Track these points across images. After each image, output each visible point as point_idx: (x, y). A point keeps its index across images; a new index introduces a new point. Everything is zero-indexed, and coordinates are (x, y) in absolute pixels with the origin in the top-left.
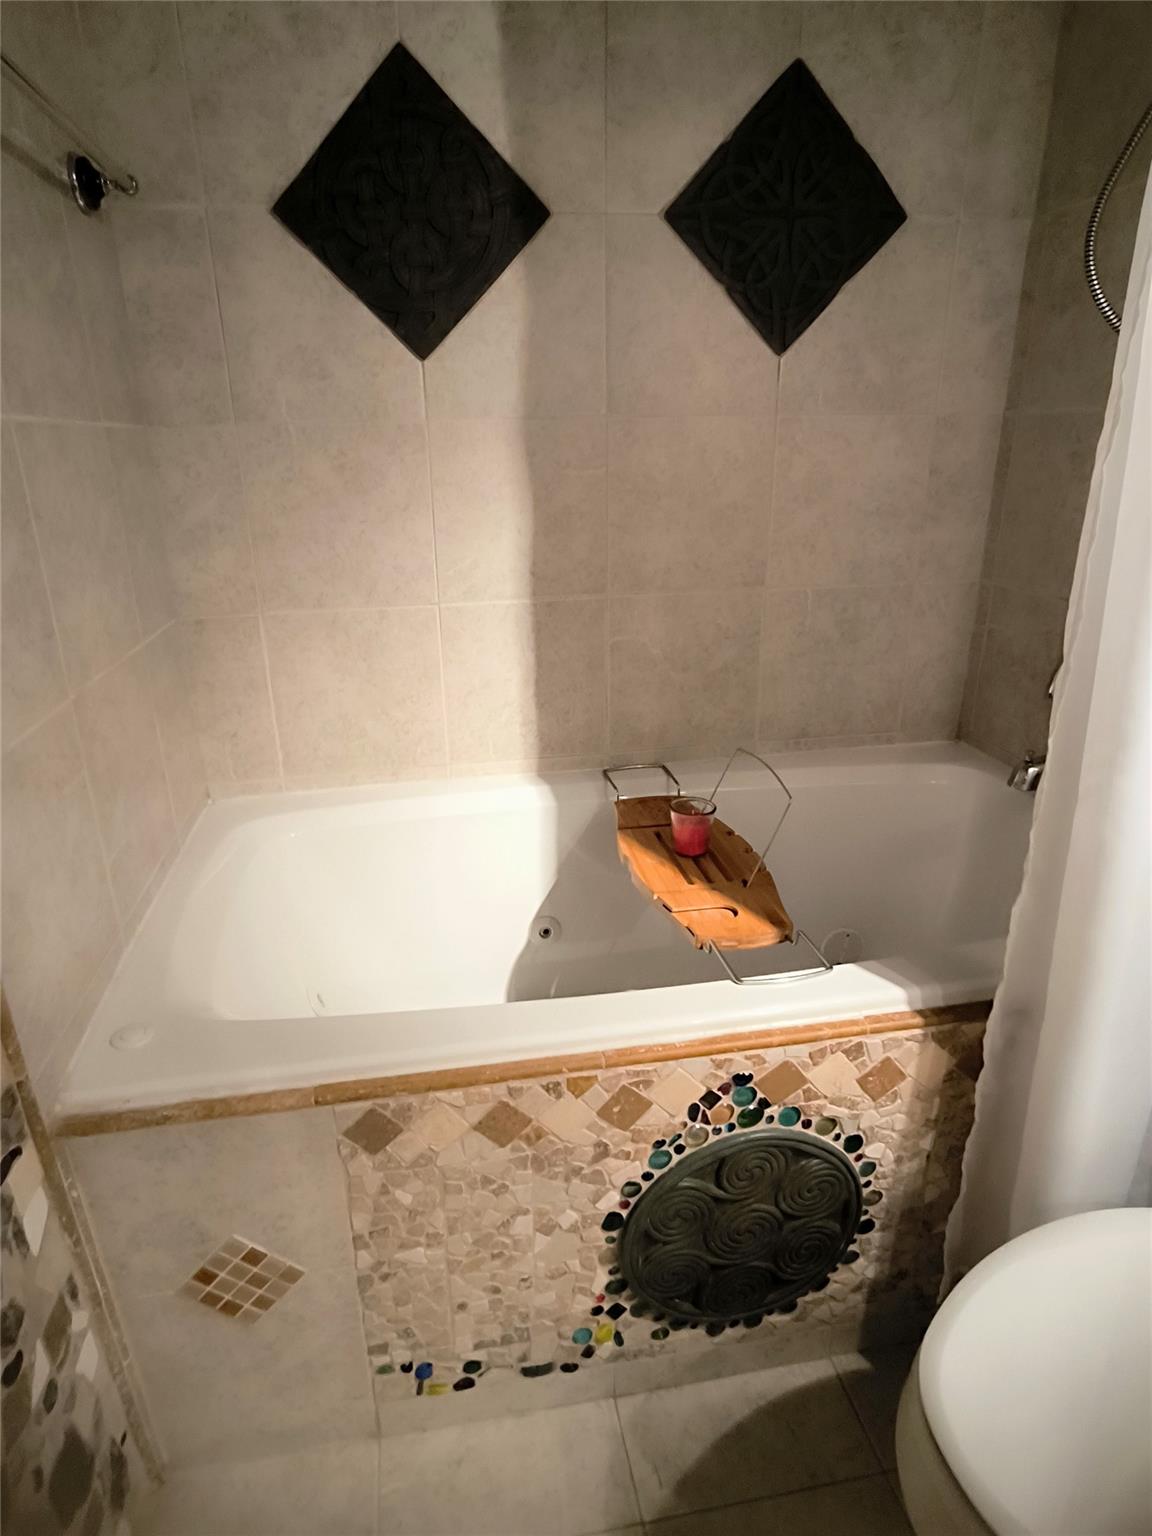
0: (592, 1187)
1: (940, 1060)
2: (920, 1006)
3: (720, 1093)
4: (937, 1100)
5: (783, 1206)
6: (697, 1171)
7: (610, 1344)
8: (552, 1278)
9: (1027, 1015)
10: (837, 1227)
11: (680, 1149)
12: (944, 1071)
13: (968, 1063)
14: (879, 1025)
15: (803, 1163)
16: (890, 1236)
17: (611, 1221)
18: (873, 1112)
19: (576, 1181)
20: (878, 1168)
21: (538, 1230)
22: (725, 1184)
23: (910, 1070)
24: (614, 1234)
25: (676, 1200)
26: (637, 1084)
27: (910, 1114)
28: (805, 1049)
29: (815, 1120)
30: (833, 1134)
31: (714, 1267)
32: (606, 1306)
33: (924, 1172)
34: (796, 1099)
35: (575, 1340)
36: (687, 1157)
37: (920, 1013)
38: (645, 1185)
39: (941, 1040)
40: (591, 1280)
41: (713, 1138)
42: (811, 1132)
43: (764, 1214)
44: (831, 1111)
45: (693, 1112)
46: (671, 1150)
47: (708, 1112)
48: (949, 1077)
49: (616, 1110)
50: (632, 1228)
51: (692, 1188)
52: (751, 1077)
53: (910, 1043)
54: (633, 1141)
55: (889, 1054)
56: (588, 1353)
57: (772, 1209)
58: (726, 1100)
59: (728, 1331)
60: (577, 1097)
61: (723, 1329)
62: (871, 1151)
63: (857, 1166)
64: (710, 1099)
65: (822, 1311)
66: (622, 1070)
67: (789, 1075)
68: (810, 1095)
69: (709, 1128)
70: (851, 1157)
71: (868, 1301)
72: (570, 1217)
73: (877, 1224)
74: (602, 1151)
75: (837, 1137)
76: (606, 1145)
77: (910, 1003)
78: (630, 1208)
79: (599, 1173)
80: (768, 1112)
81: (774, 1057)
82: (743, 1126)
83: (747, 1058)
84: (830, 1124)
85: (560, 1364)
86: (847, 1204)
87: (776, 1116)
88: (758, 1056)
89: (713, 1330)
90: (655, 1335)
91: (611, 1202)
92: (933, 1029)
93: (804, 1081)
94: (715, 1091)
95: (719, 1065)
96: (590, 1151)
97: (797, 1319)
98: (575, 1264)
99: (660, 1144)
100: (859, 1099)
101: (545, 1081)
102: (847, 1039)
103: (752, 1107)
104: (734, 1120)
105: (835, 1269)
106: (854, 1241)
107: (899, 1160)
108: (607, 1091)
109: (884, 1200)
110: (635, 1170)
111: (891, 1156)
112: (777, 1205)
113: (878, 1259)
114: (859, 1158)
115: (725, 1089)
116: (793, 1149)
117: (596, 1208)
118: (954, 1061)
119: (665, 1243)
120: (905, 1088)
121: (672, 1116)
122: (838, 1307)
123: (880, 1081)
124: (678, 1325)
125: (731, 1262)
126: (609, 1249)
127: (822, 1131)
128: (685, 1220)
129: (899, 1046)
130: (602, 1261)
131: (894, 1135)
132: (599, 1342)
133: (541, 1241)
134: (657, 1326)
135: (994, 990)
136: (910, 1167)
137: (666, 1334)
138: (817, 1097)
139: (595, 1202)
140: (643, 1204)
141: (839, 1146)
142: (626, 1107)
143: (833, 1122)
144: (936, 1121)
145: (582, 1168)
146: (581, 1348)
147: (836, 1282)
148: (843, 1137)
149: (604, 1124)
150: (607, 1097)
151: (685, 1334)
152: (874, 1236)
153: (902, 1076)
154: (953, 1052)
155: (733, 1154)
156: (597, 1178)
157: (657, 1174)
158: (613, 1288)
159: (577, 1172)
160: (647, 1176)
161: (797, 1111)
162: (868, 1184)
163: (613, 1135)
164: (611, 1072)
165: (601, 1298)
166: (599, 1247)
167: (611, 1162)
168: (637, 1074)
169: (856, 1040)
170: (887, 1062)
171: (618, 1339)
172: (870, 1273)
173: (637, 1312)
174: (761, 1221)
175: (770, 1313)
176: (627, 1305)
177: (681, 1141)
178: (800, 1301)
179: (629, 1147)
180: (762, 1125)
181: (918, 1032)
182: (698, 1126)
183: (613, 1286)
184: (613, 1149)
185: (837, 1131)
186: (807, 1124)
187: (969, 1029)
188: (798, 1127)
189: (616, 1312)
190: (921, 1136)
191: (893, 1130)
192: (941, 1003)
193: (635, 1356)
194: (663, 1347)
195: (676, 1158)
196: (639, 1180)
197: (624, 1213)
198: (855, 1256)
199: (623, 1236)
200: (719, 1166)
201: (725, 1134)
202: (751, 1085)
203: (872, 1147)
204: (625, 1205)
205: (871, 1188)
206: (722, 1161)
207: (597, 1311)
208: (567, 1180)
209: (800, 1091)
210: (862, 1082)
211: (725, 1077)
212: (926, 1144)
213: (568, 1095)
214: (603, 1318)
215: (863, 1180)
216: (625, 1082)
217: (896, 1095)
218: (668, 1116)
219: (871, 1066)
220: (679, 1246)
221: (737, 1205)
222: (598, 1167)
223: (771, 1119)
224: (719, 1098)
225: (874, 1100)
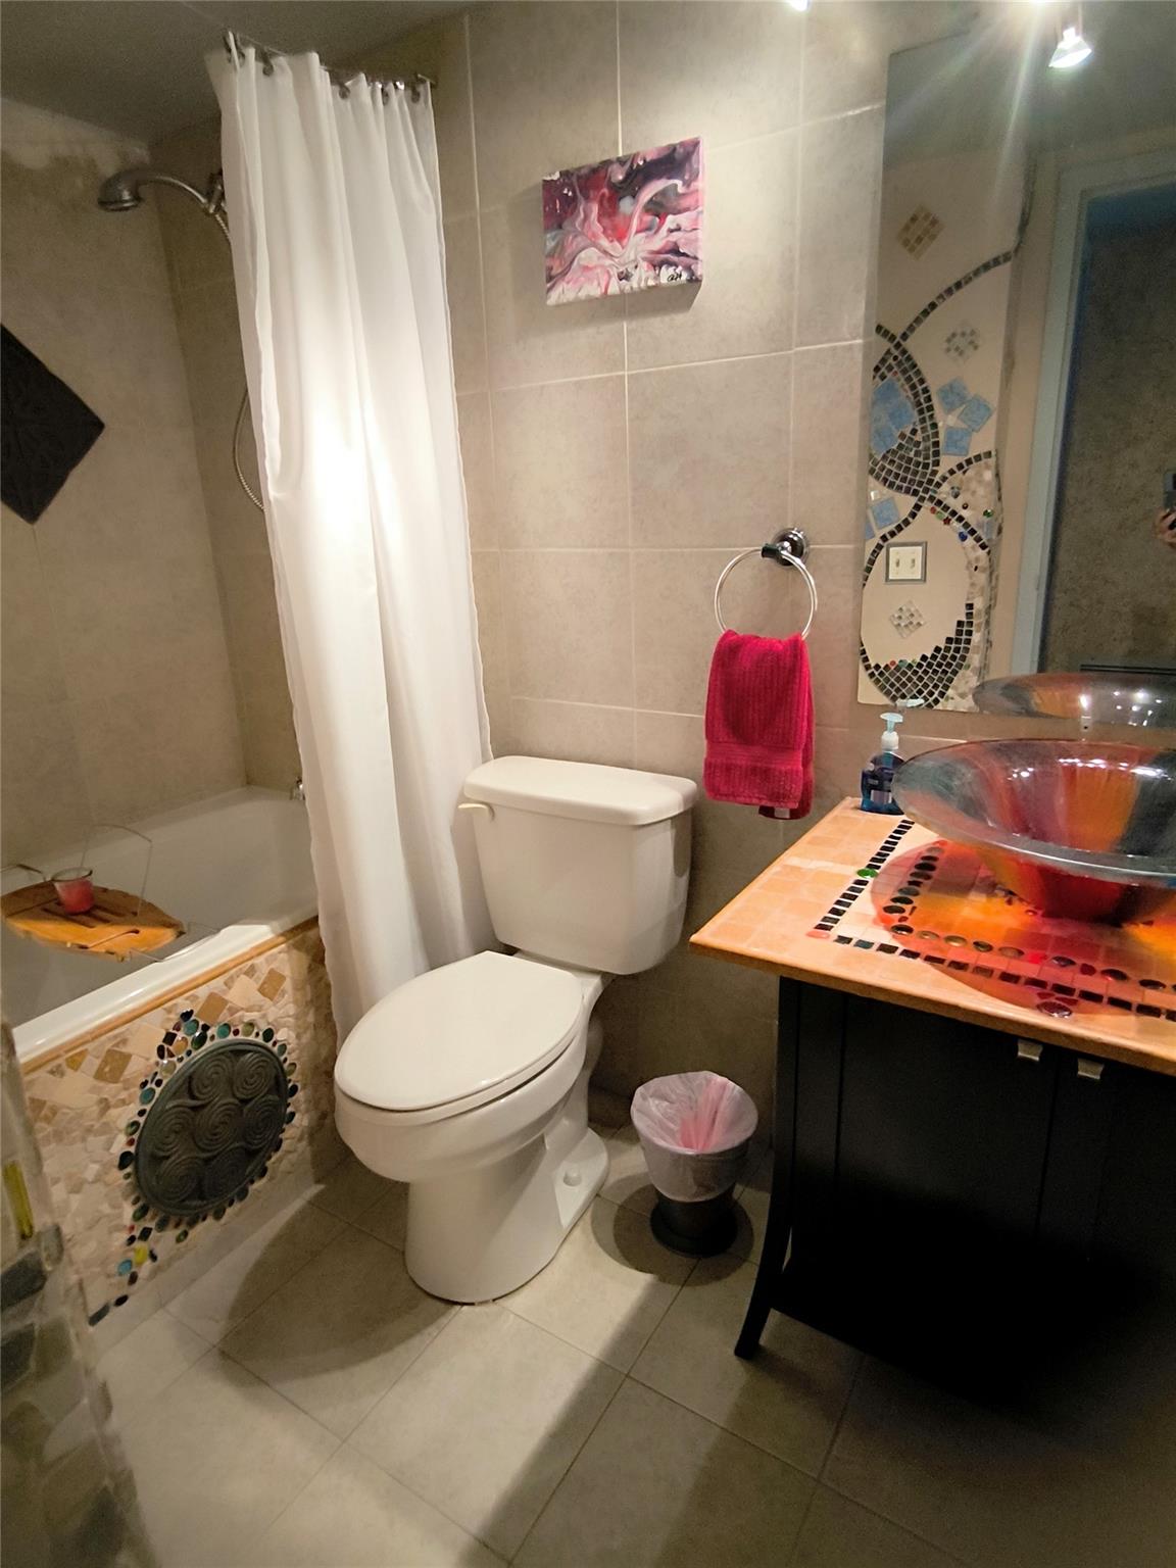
0: (103, 1138)
1: (302, 960)
2: (281, 931)
3: (175, 1032)
4: (308, 988)
5: (238, 1095)
6: (175, 1094)
7: (148, 1263)
8: (90, 1228)
9: (338, 916)
10: (277, 1098)
11: (159, 1083)
12: (306, 966)
13: (317, 957)
14: (260, 951)
15: (242, 1059)
16: (309, 1091)
17: (125, 1160)
18: (273, 1008)
19: (91, 1138)
20: (288, 1047)
21: (70, 1192)
22: (197, 1094)
23: (287, 972)
24: (129, 1170)
25: (166, 1121)
26: (117, 1045)
27: (295, 1002)
28: (220, 981)
29: (240, 1028)
30: (254, 1034)
31: (207, 1161)
32: (137, 1233)
33: (315, 1038)
34: (224, 1018)
35: (120, 1274)
36: (166, 1085)
37: (282, 935)
38: (142, 1120)
39: (297, 947)
40: (120, 1216)
41: (179, 1066)
42: (240, 1037)
43: (229, 1106)
44: (249, 1017)
45: (161, 1052)
46: (153, 1086)
47: (171, 1048)
48: (310, 969)
49: (107, 1069)
50: (142, 1160)
51: (174, 1107)
52: (192, 1012)
53: (282, 955)
54: (126, 1089)
55: (272, 966)
56: (133, 1279)
57: (232, 1100)
58: (180, 1035)
59: (229, 1211)
60: (76, 1070)
61: (224, 1212)
62: (280, 1036)
63: (275, 1049)
64: (170, 1038)
65: (284, 1166)
66: (103, 1038)
67: (216, 1002)
68: (233, 1011)
69: (175, 1059)
70: (270, 1044)
71: (311, 1143)
72: (90, 1174)
73: (299, 1086)
74: (105, 1105)
75: (257, 1034)
76: (106, 1099)
77: (273, 931)
78: (136, 1143)
79: (106, 1124)
80: (209, 1033)
81: (203, 992)
82: (196, 1049)
83: (187, 999)
84: (249, 1028)
85: (113, 1301)
86: (277, 1077)
87: (215, 1034)
88: (192, 995)
89: (218, 1215)
90: (178, 1240)
91: (120, 1145)
92: (291, 942)
93: (225, 1002)
94: (171, 1031)
95: (169, 1011)
96: (96, 1109)
97: (272, 1179)
98: (106, 1208)
99: (144, 1084)
100: (262, 1003)
101: (49, 1067)
102: (244, 965)
103: (197, 1034)
104: (189, 1048)
105: (283, 1131)
106: (288, 1105)
107: (298, 1037)
108: (97, 1058)
109: (298, 1067)
110: (130, 1113)
111: (293, 1035)
112: (234, 1096)
113: (307, 1111)
114: (275, 1044)
115: (177, 1028)
116: (232, 1051)
117: (111, 1154)
118: (310, 957)
119: (168, 1158)
120: (288, 985)
121: (148, 1059)
122: (293, 1157)
123: (271, 987)
124: (192, 1223)
125: (216, 1153)
126: (129, 1184)
127: (248, 1034)
128: (176, 1132)
129: (275, 959)
130: (126, 1198)
131: (291, 1019)
132: (140, 1264)
133: (75, 1200)
134: (178, 1232)
135: (316, 909)
136: (306, 1037)
137: (185, 1234)
138: (238, 1011)
139: (109, 1149)
140: (145, 1134)
141: (260, 1040)
142: (114, 1064)
143: (251, 1024)
144: (312, 1001)
145: (92, 1126)
146: (127, 1277)
147: (287, 1139)
148: (261, 1033)
149: (102, 1084)
150: (97, 1062)
151: (200, 1227)
152: (300, 1095)
153: (282, 978)
154: (307, 952)
155: (194, 1072)
156: (107, 1129)
157: (148, 1107)
158: (140, 1215)
159: (89, 1130)
160: (141, 1113)
161: (227, 1026)
162: (286, 1060)
163: (110, 1090)
164: (97, 1043)
165: (132, 1228)
166: (119, 1186)
167: (113, 1112)
168: (116, 1037)
169: (250, 963)
170: (272, 972)
171: (153, 1257)
172: (305, 1122)
173: (162, 1226)
174: (228, 1112)
175: (252, 1182)
176: (152, 1225)
177: (158, 1077)
178: (268, 1164)
179: (124, 1095)
180: (208, 1044)
181: (283, 946)
182: (165, 1062)
183: (138, 1214)
184: (112, 1101)
185: (256, 1031)
186: (236, 1032)
187: (311, 934)
188: (231, 1037)
189: (145, 1234)
190: (306, 1014)
191: (289, 1016)
192: (291, 926)
193: (169, 1265)
194: (187, 1246)
195: (158, 1090)
196: (137, 1118)
197: (132, 1149)
198: (293, 1115)
199: (136, 1169)
200: (189, 1084)
201: (186, 1060)
202: (193, 1018)
203: (280, 1033)
204: (131, 1143)
205: (288, 1062)
206: (190, 1078)
207: (132, 1240)
208: (84, 1140)
209: (225, 1011)
210: (261, 990)
211: (175, 1017)
212: (311, 1018)
213: (69, 1071)
214: (137, 1244)
215: (282, 1058)
216: (109, 1046)
217: (284, 992)
218: (143, 1060)
219: (263, 978)
220: (180, 1156)
221: (209, 1107)
222: (104, 1120)
223: (213, 1037)
224: (175, 1035)
225: (271, 999)
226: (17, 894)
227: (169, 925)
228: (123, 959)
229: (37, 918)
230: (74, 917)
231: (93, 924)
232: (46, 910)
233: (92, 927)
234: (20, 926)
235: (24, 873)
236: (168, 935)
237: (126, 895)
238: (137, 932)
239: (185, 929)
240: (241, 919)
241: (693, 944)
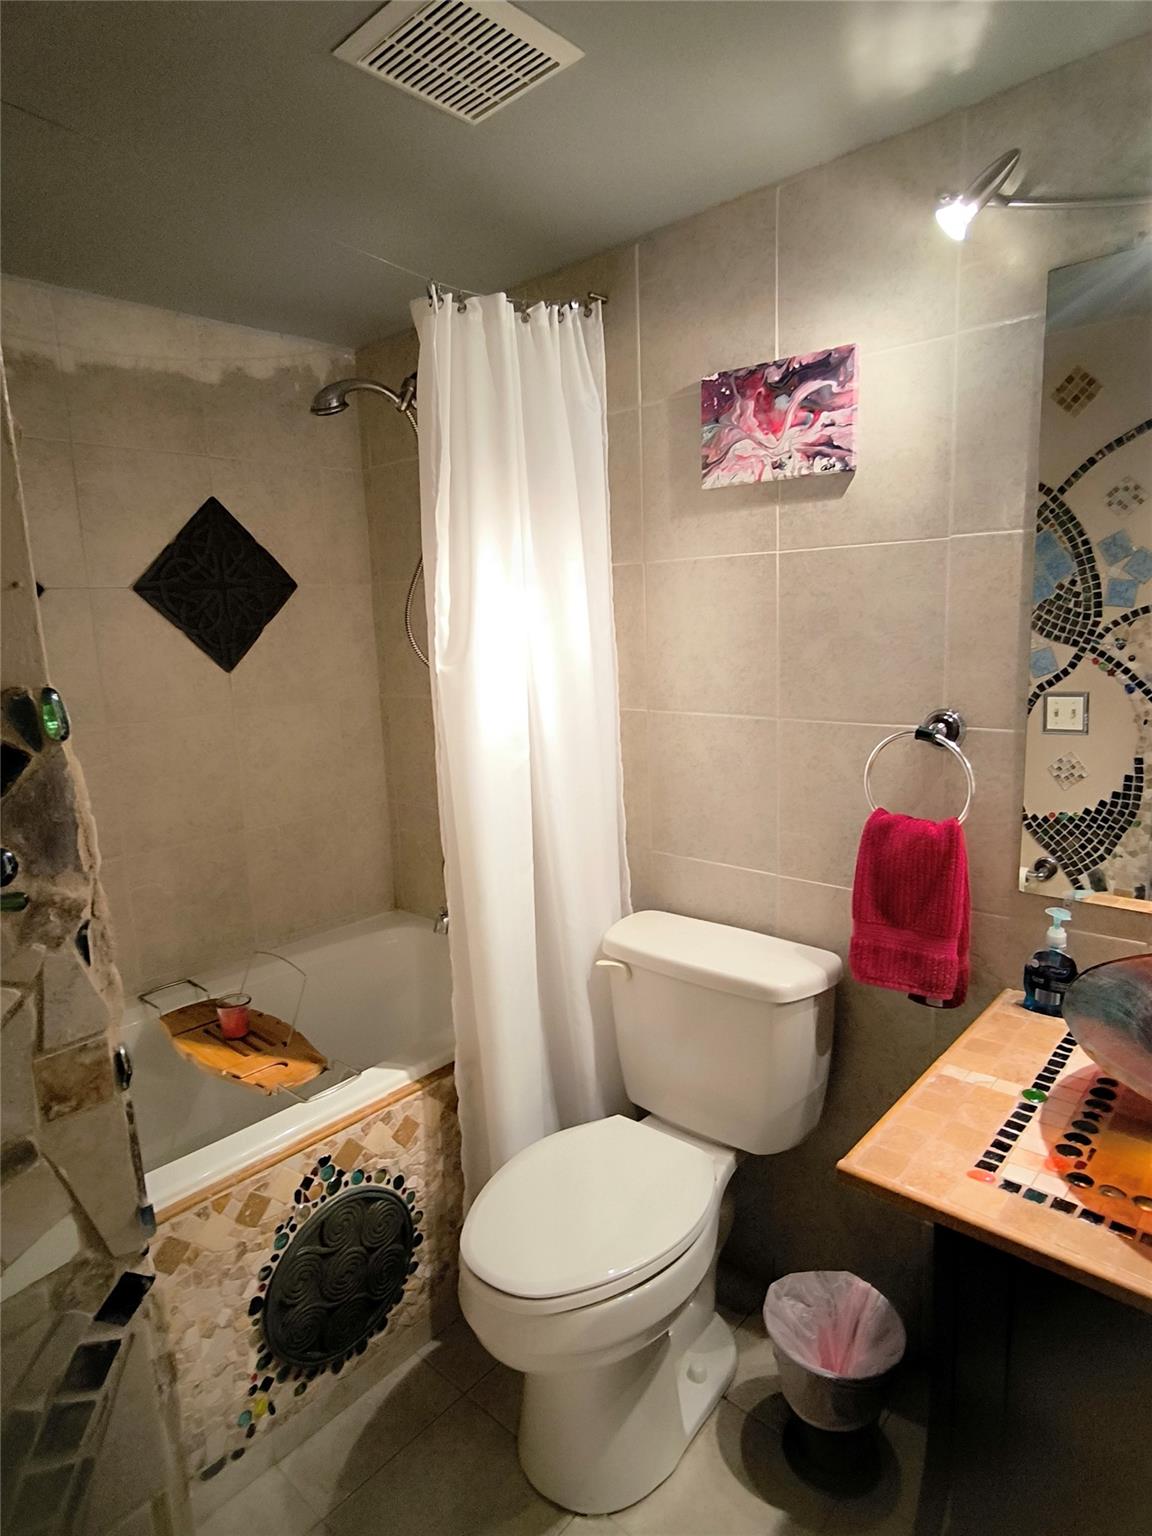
0: (238, 1282)
1: (436, 1106)
2: (418, 1078)
3: (312, 1177)
4: (440, 1135)
5: (367, 1244)
6: (306, 1240)
7: (266, 1416)
8: (217, 1375)
9: (473, 1063)
10: (401, 1247)
11: (293, 1228)
12: (439, 1113)
13: (451, 1104)
14: (397, 1096)
15: (372, 1207)
16: (433, 1241)
17: (256, 1305)
18: (405, 1156)
19: (227, 1282)
20: (417, 1195)
21: (203, 1336)
22: (328, 1242)
23: (420, 1120)
24: (258, 1316)
25: (297, 1267)
26: (258, 1189)
27: (427, 1149)
28: (358, 1126)
29: (373, 1174)
30: (385, 1181)
31: (331, 1311)
32: (259, 1383)
33: (443, 1186)
34: (359, 1164)
35: (240, 1425)
36: (300, 1230)
37: (418, 1081)
38: (274, 1265)
39: (433, 1094)
40: (245, 1364)
41: (314, 1211)
42: (373, 1183)
43: (356, 1255)
44: (382, 1164)
45: (298, 1196)
46: (287, 1231)
47: (307, 1193)
48: (443, 1117)
49: (247, 1213)
50: (271, 1307)
51: (307, 1253)
52: (330, 1157)
53: (416, 1102)
54: (263, 1233)
55: (406, 1113)
56: (251, 1432)
57: (361, 1249)
58: (317, 1180)
59: (347, 1364)
60: (220, 1213)
61: (343, 1364)
62: (408, 1184)
63: (404, 1197)
64: (307, 1183)
65: (403, 1319)
66: (247, 1181)
67: (353, 1148)
68: (367, 1158)
69: (310, 1204)
70: (399, 1192)
71: (431, 1296)
72: (222, 1320)
73: (424, 1234)
74: (243, 1248)
75: (389, 1181)
76: (244, 1243)
77: (411, 1077)
78: (266, 1288)
79: (241, 1268)
80: (344, 1179)
81: (341, 1138)
82: (331, 1195)
83: (326, 1145)
84: (382, 1174)
85: (231, 1454)
86: (404, 1227)
87: (349, 1180)
88: (331, 1141)
89: (336, 1369)
90: (297, 1392)
91: (253, 1290)
92: (427, 1089)
93: (362, 1148)
94: (309, 1176)
95: (308, 1156)
96: (234, 1253)
97: (389, 1333)
98: (233, 1355)
99: (280, 1228)
100: (395, 1150)
101: (196, 1209)
102: (380, 1112)
103: (333, 1180)
104: (324, 1193)
105: (405, 1281)
106: (413, 1254)
107: (427, 1184)
108: (240, 1201)
109: (424, 1216)
110: (262, 1258)
111: (422, 1183)
112: (362, 1245)
113: (431, 1261)
114: (404, 1191)
115: (315, 1173)
116: (364, 1199)
117: (243, 1299)
118: (443, 1105)
119: (294, 1306)
120: (420, 1132)
121: (285, 1204)
122: (413, 1310)
123: (404, 1134)
124: (311, 1376)
125: (340, 1302)
126: (255, 1330)
127: (379, 1181)
128: (305, 1280)
129: (411, 1107)
130: (252, 1345)
131: (421, 1167)
132: (259, 1416)
133: (207, 1343)
134: (297, 1384)
135: (453, 1054)
136: (434, 1187)
137: (304, 1386)
138: (371, 1158)
139: (241, 1294)
140: (275, 1281)
141: (390, 1187)
142: (255, 1206)
143: (384, 1171)
144: (442, 1148)
145: (229, 1269)
146: (245, 1430)
147: (408, 1290)
148: (392, 1180)
149: (240, 1227)
150: (240, 1205)
151: (319, 1380)
152: (425, 1245)
153: (416, 1125)
154: (441, 1099)
155: (327, 1219)
156: (242, 1273)
157: (281, 1253)
158: (263, 1364)
159: (226, 1274)
160: (275, 1258)
161: (361, 1172)
162: (413, 1208)
163: (249, 1234)
164: (241, 1185)
165: (255, 1377)
166: (248, 1332)
167: (249, 1256)
168: (258, 1181)
169: (387, 1110)
170: (407, 1119)
171: (272, 1410)
172: (428, 1274)
173: (282, 1377)
174: (353, 1261)
175: (371, 1335)
176: (273, 1375)
177: (293, 1222)
178: (388, 1316)
179: (260, 1239)
180: (342, 1190)
181: (420, 1093)
182: (301, 1206)
183: (263, 1362)
184: (249, 1245)
185: (387, 1178)
186: (369, 1179)
187: (446, 1082)
188: (364, 1183)
189: (267, 1384)
190: (435, 1162)
191: (420, 1164)
192: (428, 1072)
193: (286, 1418)
194: (304, 1399)
195: (292, 1236)
196: (270, 1264)
197: (263, 1295)
198: (416, 1265)
199: (264, 1315)
200: (321, 1230)
201: (320, 1205)
202: (330, 1163)
203: (410, 1180)
204: (262, 1288)
205: (415, 1211)
206: (323, 1224)
207: (253, 1390)
208: (220, 1283)
209: (360, 1157)
210: (395, 1137)
211: (314, 1163)
212: (440, 1167)
213: (214, 1214)
214: (258, 1395)
215: (410, 1206)
216: (251, 1190)
217: (416, 1139)
218: (281, 1204)
219: (398, 1125)
220: (306, 1304)
221: (338, 1254)
222: (240, 1264)
223: (346, 1184)
224: (313, 1180)
225: (404, 1147)
226: (182, 1011)
227: (315, 1060)
228: (270, 1094)
229: (198, 1040)
230: (230, 1042)
231: (247, 1052)
232: (207, 1032)
233: (246, 1055)
234: (183, 1047)
235: (191, 990)
236: (312, 1071)
237: (278, 1022)
238: (286, 1065)
239: (329, 1066)
240: (380, 1062)
241: (841, 1172)
